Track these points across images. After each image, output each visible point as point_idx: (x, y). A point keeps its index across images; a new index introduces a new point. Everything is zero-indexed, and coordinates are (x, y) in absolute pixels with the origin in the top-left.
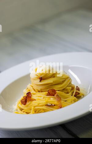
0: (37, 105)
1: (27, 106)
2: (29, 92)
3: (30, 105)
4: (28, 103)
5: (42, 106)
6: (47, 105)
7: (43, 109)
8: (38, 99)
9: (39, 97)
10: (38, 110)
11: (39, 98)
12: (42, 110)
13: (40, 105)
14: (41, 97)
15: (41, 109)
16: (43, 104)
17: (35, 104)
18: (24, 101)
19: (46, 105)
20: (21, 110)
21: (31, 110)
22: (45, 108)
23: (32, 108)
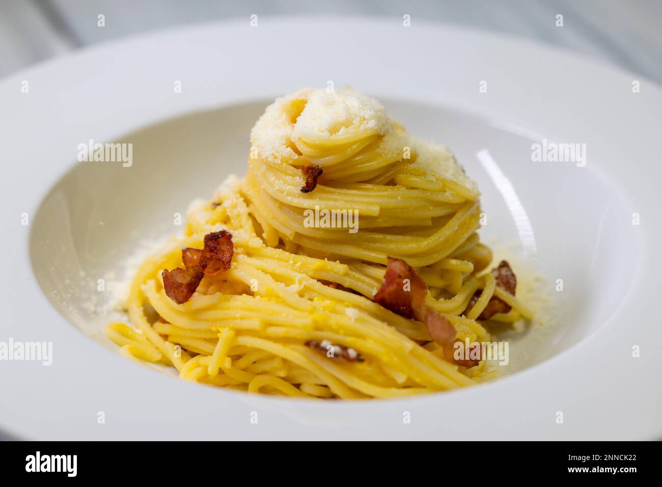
0: (254, 323)
1: (196, 314)
2: (223, 233)
3: (212, 314)
4: (199, 299)
5: (285, 340)
6: (314, 345)
7: (285, 361)
8: (272, 296)
9: (277, 278)
10: (254, 358)
11: (279, 288)
12: (276, 364)
13: (271, 331)
14: (288, 282)
15: (272, 357)
16: (294, 333)
17: (242, 318)
18: (183, 280)
19: (308, 344)
20: (153, 317)
21: (215, 341)
22: (297, 355)
23: (225, 334)
